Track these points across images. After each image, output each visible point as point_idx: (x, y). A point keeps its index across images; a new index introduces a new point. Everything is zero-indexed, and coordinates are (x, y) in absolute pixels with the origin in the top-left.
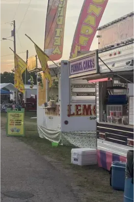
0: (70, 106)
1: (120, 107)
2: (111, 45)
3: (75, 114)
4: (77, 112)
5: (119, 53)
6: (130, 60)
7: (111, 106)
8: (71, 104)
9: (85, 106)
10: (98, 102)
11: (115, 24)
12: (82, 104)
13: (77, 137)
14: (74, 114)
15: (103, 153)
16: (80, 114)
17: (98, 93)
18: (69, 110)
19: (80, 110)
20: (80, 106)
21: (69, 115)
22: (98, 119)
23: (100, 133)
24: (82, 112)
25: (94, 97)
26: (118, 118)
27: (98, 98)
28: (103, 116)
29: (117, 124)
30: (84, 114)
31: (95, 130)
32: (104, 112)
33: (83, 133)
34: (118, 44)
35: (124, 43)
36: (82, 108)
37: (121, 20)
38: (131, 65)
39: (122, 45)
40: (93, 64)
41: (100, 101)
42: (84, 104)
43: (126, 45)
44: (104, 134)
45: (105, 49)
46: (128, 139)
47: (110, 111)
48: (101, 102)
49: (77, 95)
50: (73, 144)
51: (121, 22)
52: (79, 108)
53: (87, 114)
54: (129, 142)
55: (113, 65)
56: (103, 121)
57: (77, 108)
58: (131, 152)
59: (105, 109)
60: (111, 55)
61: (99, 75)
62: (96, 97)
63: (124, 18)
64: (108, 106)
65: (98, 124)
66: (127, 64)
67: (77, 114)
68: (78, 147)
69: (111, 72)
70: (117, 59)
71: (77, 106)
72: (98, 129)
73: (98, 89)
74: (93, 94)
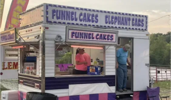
0: (4, 63)
1: (33, 64)
2: (27, 25)
3: (8, 68)
4: (9, 67)
5: (31, 30)
6: (37, 36)
7: (27, 63)
8: (5, 61)
9: (14, 63)
10: (19, 61)
11: (29, 12)
12: (12, 62)
13: (9, 83)
14: (6, 68)
15: (21, 93)
16: (11, 68)
17: (19, 55)
18: (4, 65)
19: (11, 65)
20: (11, 63)
21: (3, 69)
22: (19, 71)
23: (20, 80)
24: (12, 66)
25: (17, 57)
26: (31, 71)
27: (19, 58)
28: (22, 69)
29: (30, 75)
30: (13, 68)
31: (18, 78)
32: (23, 67)
33: (13, 80)
34: (31, 25)
35: (34, 24)
36: (12, 64)
37: (32, 10)
38: (37, 38)
39: (33, 25)
40: (13, 36)
41: (20, 60)
42: (14, 62)
43: (35, 25)
44: (22, 81)
45: (24, 27)
46: (35, 84)
47: (27, 67)
48: (22, 61)
49: (10, 56)
50: (6, 87)
51: (33, 11)
52: (10, 64)
53: (16, 68)
54: (36, 86)
55: (28, 38)
56: (22, 73)
57: (9, 64)
58: (28, 93)
59: (23, 65)
60: (27, 31)
61: (17, 44)
62: (18, 57)
63: (34, 9)
64: (25, 63)
65: (19, 75)
66: (35, 37)
67: (9, 68)
68: (8, 90)
69: (25, 42)
70: (30, 34)
71: (9, 63)
72: (19, 78)
73: (19, 52)
74: (17, 55)
